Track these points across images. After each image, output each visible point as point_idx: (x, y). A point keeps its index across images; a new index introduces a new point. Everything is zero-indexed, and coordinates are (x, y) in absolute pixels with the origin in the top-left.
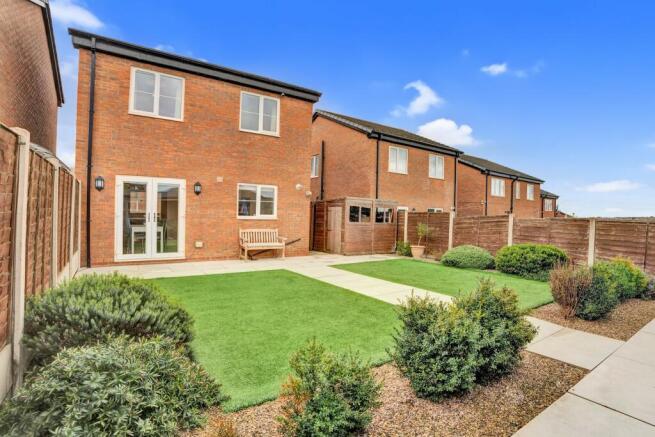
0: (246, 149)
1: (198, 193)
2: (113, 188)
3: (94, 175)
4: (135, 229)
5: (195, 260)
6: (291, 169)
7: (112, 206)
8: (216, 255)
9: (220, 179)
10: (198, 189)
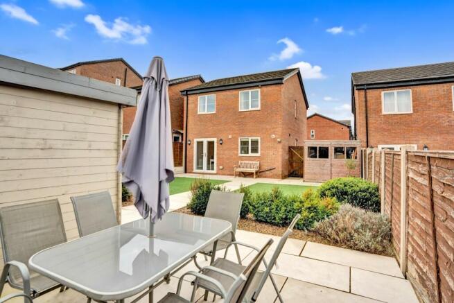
0: (242, 120)
1: (221, 144)
2: (193, 143)
3: (188, 139)
4: (211, 160)
5: (219, 174)
6: (268, 127)
7: (193, 151)
8: (229, 173)
9: (230, 137)
10: (221, 142)
